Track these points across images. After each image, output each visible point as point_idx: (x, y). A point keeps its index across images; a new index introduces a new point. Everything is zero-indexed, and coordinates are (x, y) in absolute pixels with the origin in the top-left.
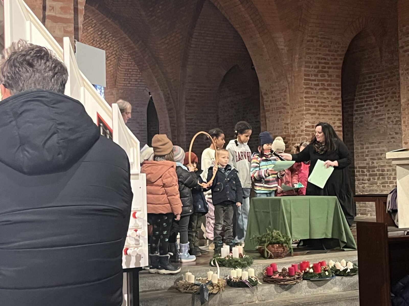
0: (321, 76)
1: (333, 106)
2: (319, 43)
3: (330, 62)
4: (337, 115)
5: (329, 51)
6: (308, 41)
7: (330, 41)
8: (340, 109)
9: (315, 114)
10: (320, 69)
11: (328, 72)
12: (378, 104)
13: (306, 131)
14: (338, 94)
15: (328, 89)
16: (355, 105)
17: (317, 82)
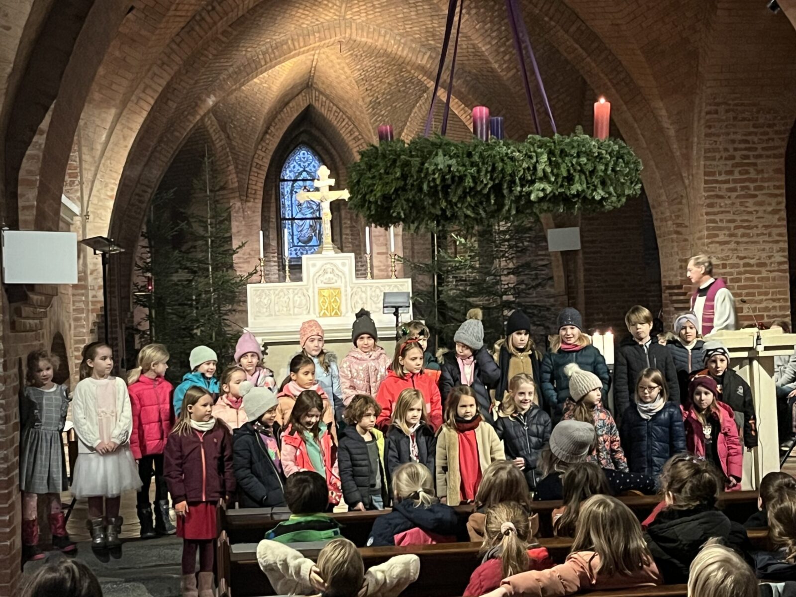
0: (741, 173)
1: (767, 227)
2: (731, 115)
3: (759, 146)
4: (776, 242)
5: (755, 126)
7: (754, 109)
9: (728, 243)
10: (738, 160)
11: (755, 164)
14: (779, 203)
15: (755, 196)
17: (731, 185)
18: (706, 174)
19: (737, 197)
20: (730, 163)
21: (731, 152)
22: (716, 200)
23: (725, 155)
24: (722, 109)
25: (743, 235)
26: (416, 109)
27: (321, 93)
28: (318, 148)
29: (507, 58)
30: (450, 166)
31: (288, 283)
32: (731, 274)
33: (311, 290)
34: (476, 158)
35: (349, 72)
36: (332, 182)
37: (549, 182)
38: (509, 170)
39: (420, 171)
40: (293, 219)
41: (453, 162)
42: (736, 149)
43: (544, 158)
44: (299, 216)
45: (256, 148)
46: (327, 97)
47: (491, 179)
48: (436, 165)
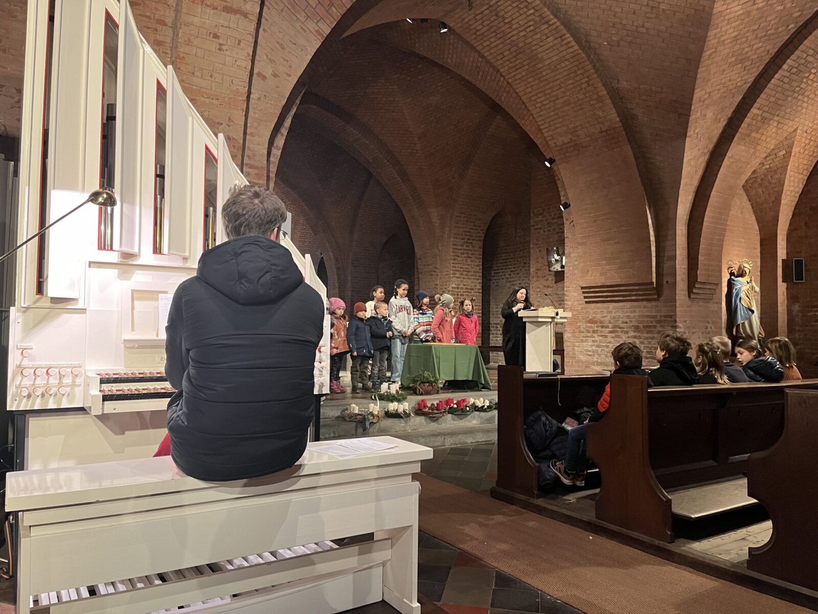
0: (466, 247)
1: (475, 272)
2: (465, 219)
3: (474, 235)
4: (478, 279)
5: (474, 226)
6: (457, 217)
7: (474, 218)
8: (481, 274)
9: (460, 278)
10: (466, 240)
11: (472, 243)
12: (511, 271)
13: (452, 291)
14: (480, 262)
15: (471, 258)
16: (493, 272)
17: (462, 251)
18: (454, 245)
19: (465, 257)
20: (463, 241)
21: (464, 236)
22: (456, 258)
24: (462, 215)
25: (466, 275)
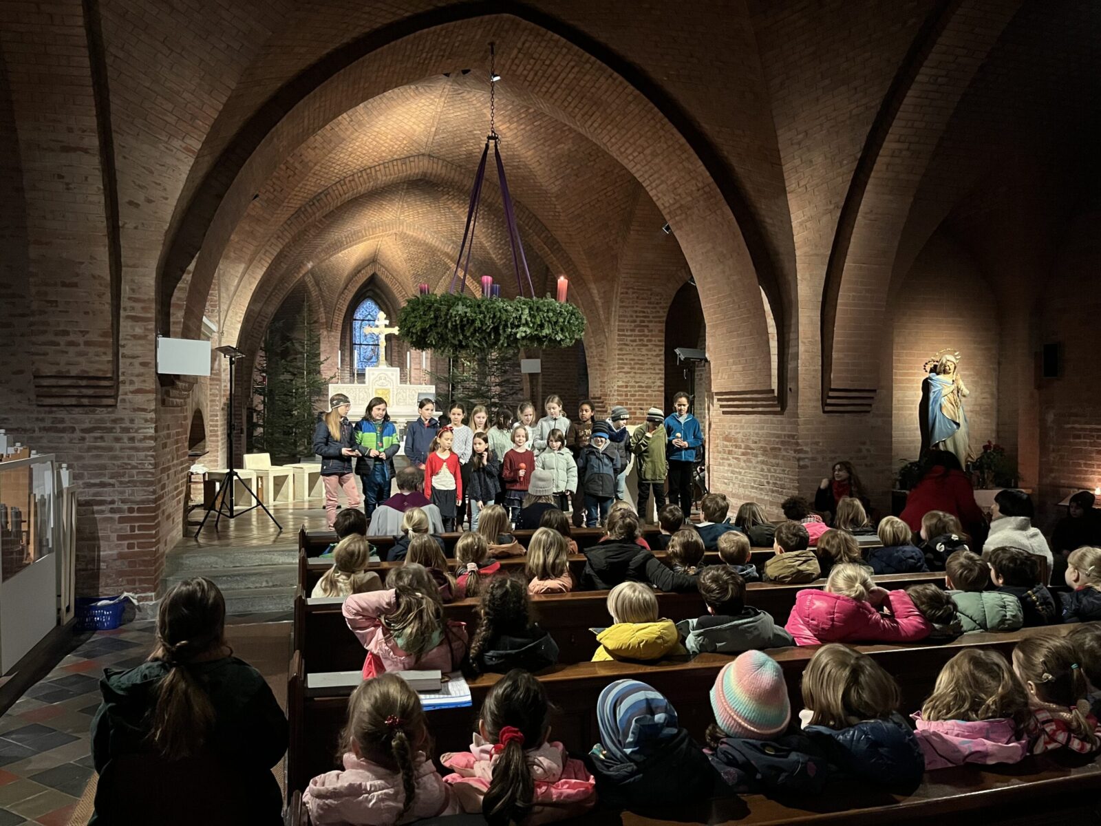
0: (639, 331)
1: (652, 364)
2: (636, 295)
3: (651, 316)
4: (658, 374)
5: (649, 303)
7: (649, 293)
8: (663, 367)
9: (629, 373)
10: (638, 323)
11: (648, 326)
13: (618, 391)
14: (660, 350)
15: (647, 345)
17: (633, 338)
18: (619, 330)
19: (637, 345)
20: (633, 324)
21: (635, 318)
22: (624, 347)
23: (631, 319)
24: (630, 291)
25: (639, 369)
26: (442, 280)
27: (383, 266)
28: (379, 301)
29: (500, 252)
30: (466, 313)
31: (356, 385)
32: (630, 391)
33: (370, 390)
34: (483, 308)
35: (400, 254)
36: (387, 322)
37: (529, 327)
38: (504, 317)
39: (447, 314)
40: (361, 344)
41: (468, 310)
42: (637, 317)
43: (527, 311)
44: (365, 343)
45: (339, 298)
46: (386, 269)
47: (492, 323)
48: (457, 311)
